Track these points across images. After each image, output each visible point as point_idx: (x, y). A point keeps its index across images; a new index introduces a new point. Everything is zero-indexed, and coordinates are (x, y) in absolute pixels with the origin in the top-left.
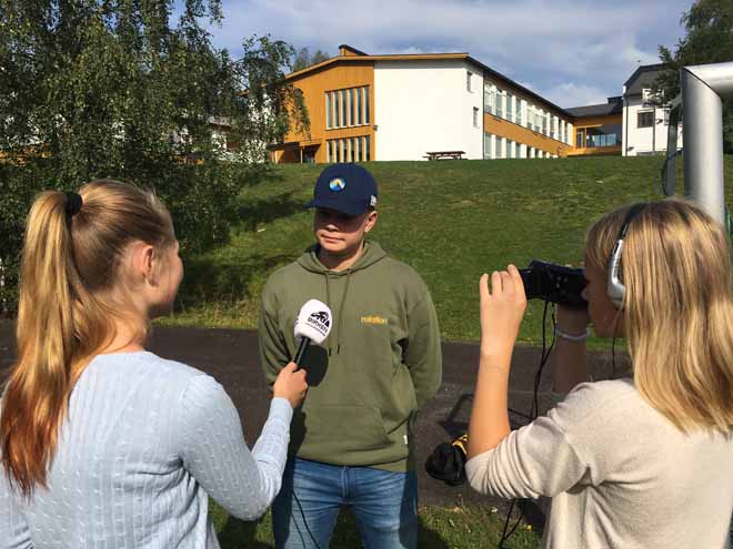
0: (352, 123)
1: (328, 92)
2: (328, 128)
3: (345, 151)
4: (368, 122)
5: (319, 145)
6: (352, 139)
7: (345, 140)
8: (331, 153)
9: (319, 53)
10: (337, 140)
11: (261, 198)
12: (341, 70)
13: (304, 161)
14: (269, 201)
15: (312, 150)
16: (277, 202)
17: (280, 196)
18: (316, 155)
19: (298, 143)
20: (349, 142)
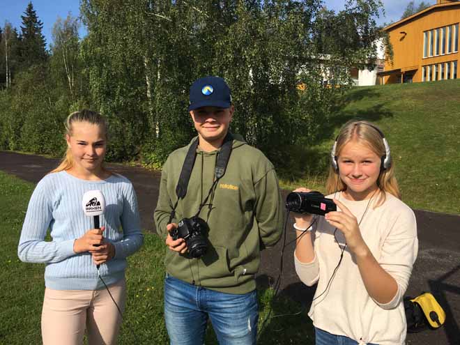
0: (444, 52)
1: (426, 32)
2: (424, 58)
3: (437, 73)
4: (456, 50)
5: (417, 70)
6: (443, 64)
7: (437, 65)
8: (425, 75)
9: (423, 4)
10: (431, 65)
11: (361, 109)
12: (438, 14)
13: (404, 82)
14: (366, 111)
15: (410, 74)
16: (372, 111)
17: (374, 107)
18: (414, 78)
19: (400, 70)
20: (440, 66)
